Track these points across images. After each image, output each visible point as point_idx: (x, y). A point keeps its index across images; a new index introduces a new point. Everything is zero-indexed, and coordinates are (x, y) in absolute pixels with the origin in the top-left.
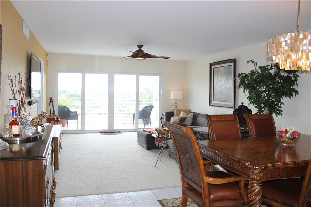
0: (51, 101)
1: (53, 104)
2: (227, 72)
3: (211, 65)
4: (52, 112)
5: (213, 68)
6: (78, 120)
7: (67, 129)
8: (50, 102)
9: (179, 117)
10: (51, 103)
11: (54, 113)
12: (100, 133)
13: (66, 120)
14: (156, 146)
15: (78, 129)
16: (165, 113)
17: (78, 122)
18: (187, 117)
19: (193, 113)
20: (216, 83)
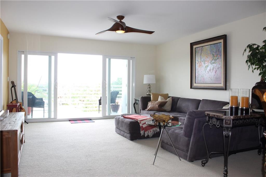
0: (14, 86)
1: (15, 89)
2: (214, 50)
3: (192, 45)
4: (14, 98)
5: (195, 48)
6: (44, 108)
7: (32, 117)
8: (12, 87)
9: (157, 102)
10: (13, 89)
11: (16, 99)
12: (69, 121)
13: (31, 107)
14: (142, 135)
15: (44, 117)
16: (141, 98)
17: (44, 110)
18: (167, 102)
19: (172, 97)
20: (199, 64)
